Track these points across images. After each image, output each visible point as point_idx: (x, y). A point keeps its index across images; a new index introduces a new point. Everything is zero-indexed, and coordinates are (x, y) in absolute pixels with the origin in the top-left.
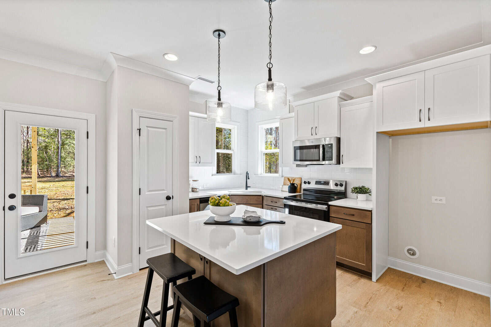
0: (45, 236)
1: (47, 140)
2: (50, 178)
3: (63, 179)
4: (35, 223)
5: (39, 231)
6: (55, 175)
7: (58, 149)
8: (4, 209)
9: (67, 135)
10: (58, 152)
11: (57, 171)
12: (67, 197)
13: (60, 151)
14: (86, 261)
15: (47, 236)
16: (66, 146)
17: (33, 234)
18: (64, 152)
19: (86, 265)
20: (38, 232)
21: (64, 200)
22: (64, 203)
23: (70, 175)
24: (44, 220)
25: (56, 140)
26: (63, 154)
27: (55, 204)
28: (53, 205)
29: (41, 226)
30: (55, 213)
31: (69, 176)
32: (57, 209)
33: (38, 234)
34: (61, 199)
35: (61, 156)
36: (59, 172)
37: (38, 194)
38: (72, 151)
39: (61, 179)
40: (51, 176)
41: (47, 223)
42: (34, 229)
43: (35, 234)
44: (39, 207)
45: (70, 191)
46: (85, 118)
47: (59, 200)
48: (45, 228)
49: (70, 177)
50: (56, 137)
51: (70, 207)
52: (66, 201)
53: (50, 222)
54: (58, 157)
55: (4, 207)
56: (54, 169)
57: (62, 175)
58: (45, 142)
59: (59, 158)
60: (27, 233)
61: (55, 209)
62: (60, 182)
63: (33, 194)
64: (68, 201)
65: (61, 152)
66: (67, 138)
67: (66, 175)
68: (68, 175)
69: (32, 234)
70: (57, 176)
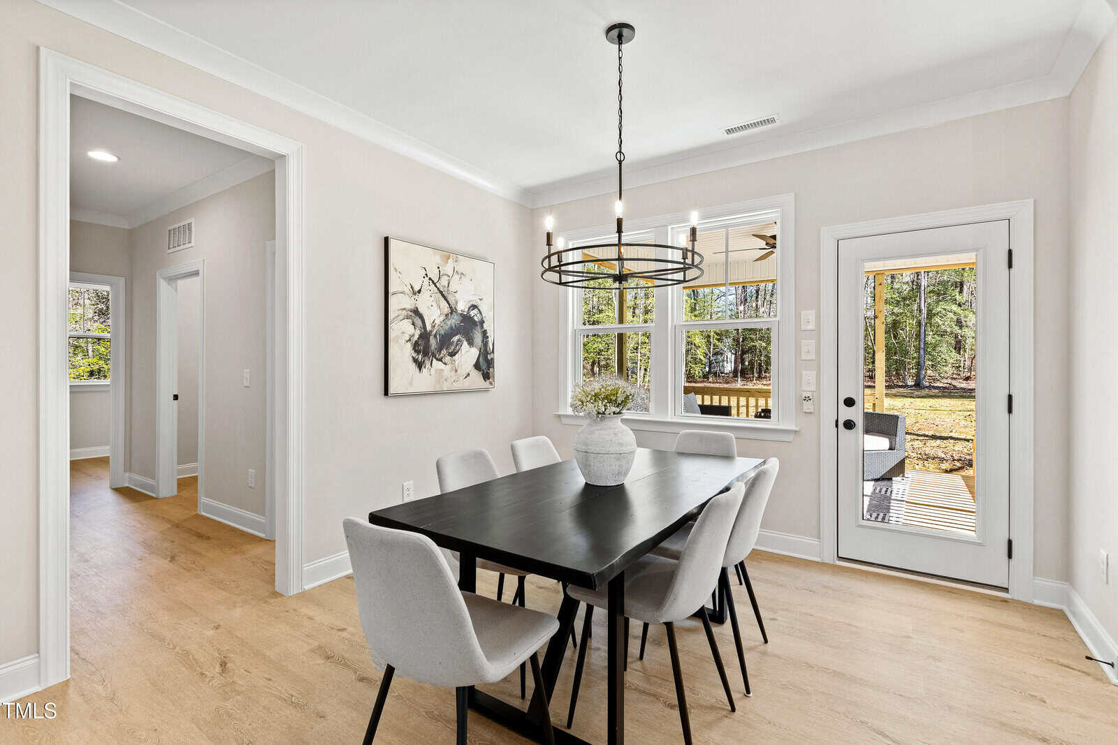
0: (903, 501)
1: (896, 310)
2: (902, 389)
3: (931, 393)
4: (882, 471)
5: (890, 489)
6: (913, 383)
7: (920, 327)
8: (837, 426)
9: (939, 295)
10: (918, 335)
11: (918, 375)
12: (941, 432)
13: (923, 331)
14: (1006, 590)
15: (907, 502)
16: (937, 319)
17: (880, 492)
18: (931, 333)
19: (1006, 601)
20: (889, 491)
21: (934, 437)
22: (935, 444)
23: (948, 385)
24: (899, 469)
25: (915, 307)
26: (929, 339)
27: (917, 444)
28: (912, 445)
29: (893, 478)
30: (917, 462)
31: (943, 387)
32: (919, 456)
33: (888, 493)
34: (927, 436)
35: (925, 341)
36: (922, 376)
37: (885, 413)
38: (949, 330)
39: (926, 391)
40: (906, 386)
41: (903, 476)
42: (879, 483)
43: (883, 492)
44: (890, 439)
45: (948, 420)
46: (1004, 215)
47: (923, 438)
48: (902, 487)
49: (945, 388)
50: (915, 300)
51: (949, 457)
52: (938, 442)
53: (909, 476)
54: (919, 344)
55: (837, 421)
56: (911, 371)
57: (927, 384)
58: (893, 313)
59: (922, 346)
60: (869, 487)
61: (914, 455)
62: (925, 400)
63: (878, 411)
64: (944, 441)
65: (925, 333)
66: (938, 302)
67: (938, 384)
68: (941, 385)
69: (877, 491)
70: (918, 385)
